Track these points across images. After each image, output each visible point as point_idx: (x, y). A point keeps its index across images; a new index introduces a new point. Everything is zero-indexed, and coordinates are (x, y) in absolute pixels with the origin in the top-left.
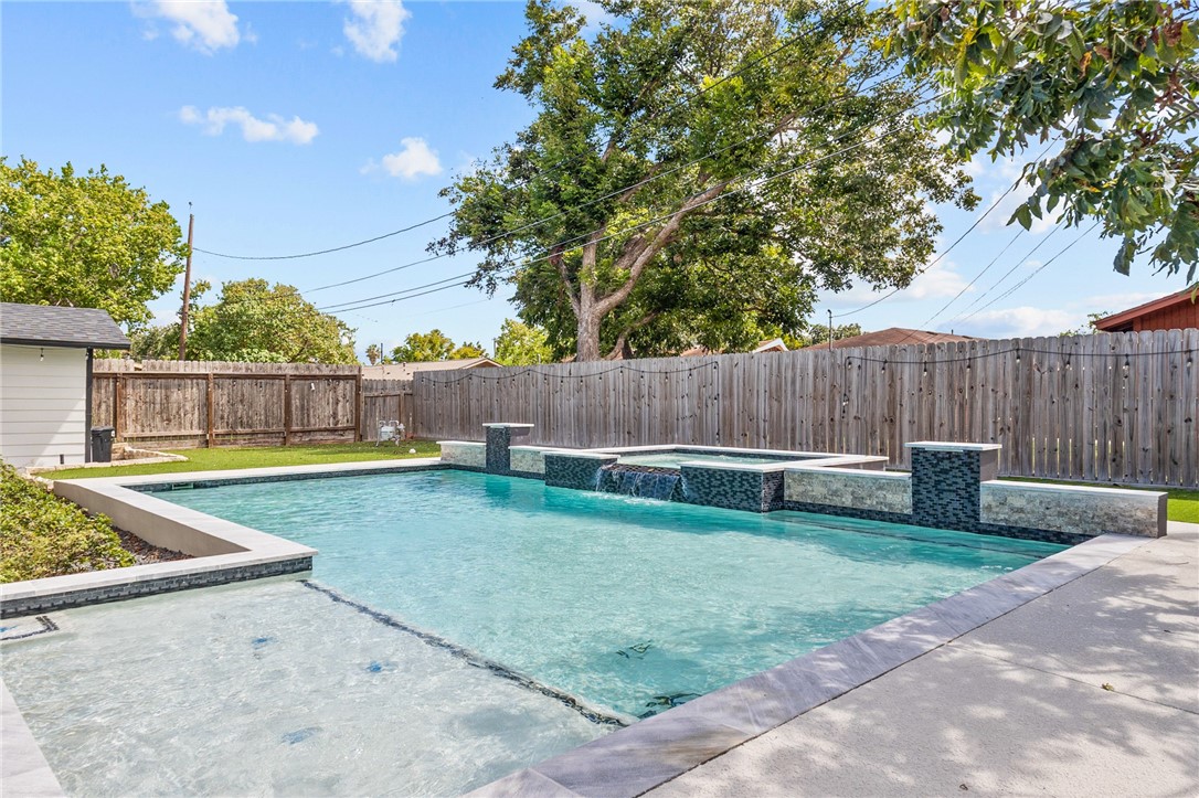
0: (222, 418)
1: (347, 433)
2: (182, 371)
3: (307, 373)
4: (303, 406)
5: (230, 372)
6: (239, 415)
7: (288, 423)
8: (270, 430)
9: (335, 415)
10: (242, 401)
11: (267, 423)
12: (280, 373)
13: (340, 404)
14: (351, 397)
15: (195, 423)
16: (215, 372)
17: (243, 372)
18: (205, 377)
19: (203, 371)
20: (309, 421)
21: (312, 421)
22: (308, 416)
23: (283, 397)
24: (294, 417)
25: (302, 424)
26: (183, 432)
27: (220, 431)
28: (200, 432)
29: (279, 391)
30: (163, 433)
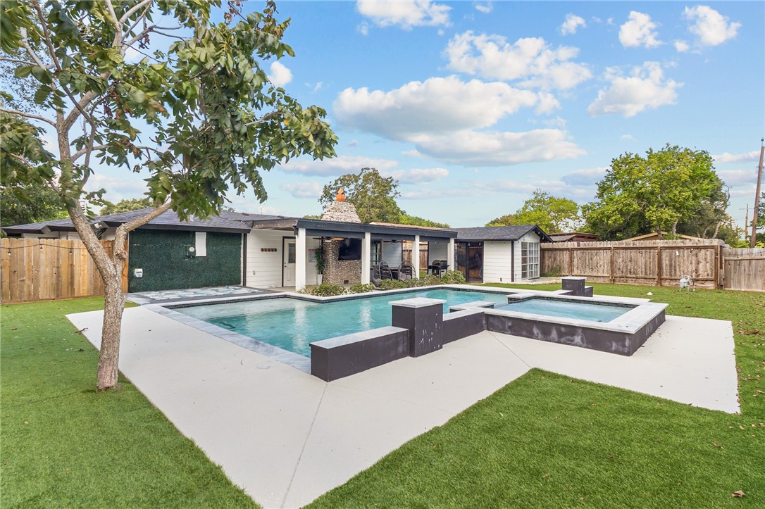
0: (619, 269)
1: (707, 283)
2: (598, 246)
3: (674, 245)
4: (671, 265)
5: (624, 246)
6: (629, 268)
7: (660, 273)
8: (647, 277)
9: (697, 271)
10: (630, 261)
11: (646, 273)
12: (655, 246)
13: (701, 265)
14: (711, 260)
15: (606, 271)
16: (615, 246)
17: (632, 246)
18: (610, 249)
19: (609, 246)
20: (675, 273)
21: (678, 273)
22: (675, 270)
23: (656, 259)
24: (664, 271)
25: (671, 275)
26: (599, 275)
27: (618, 275)
28: (608, 275)
29: (654, 256)
30: (590, 274)
